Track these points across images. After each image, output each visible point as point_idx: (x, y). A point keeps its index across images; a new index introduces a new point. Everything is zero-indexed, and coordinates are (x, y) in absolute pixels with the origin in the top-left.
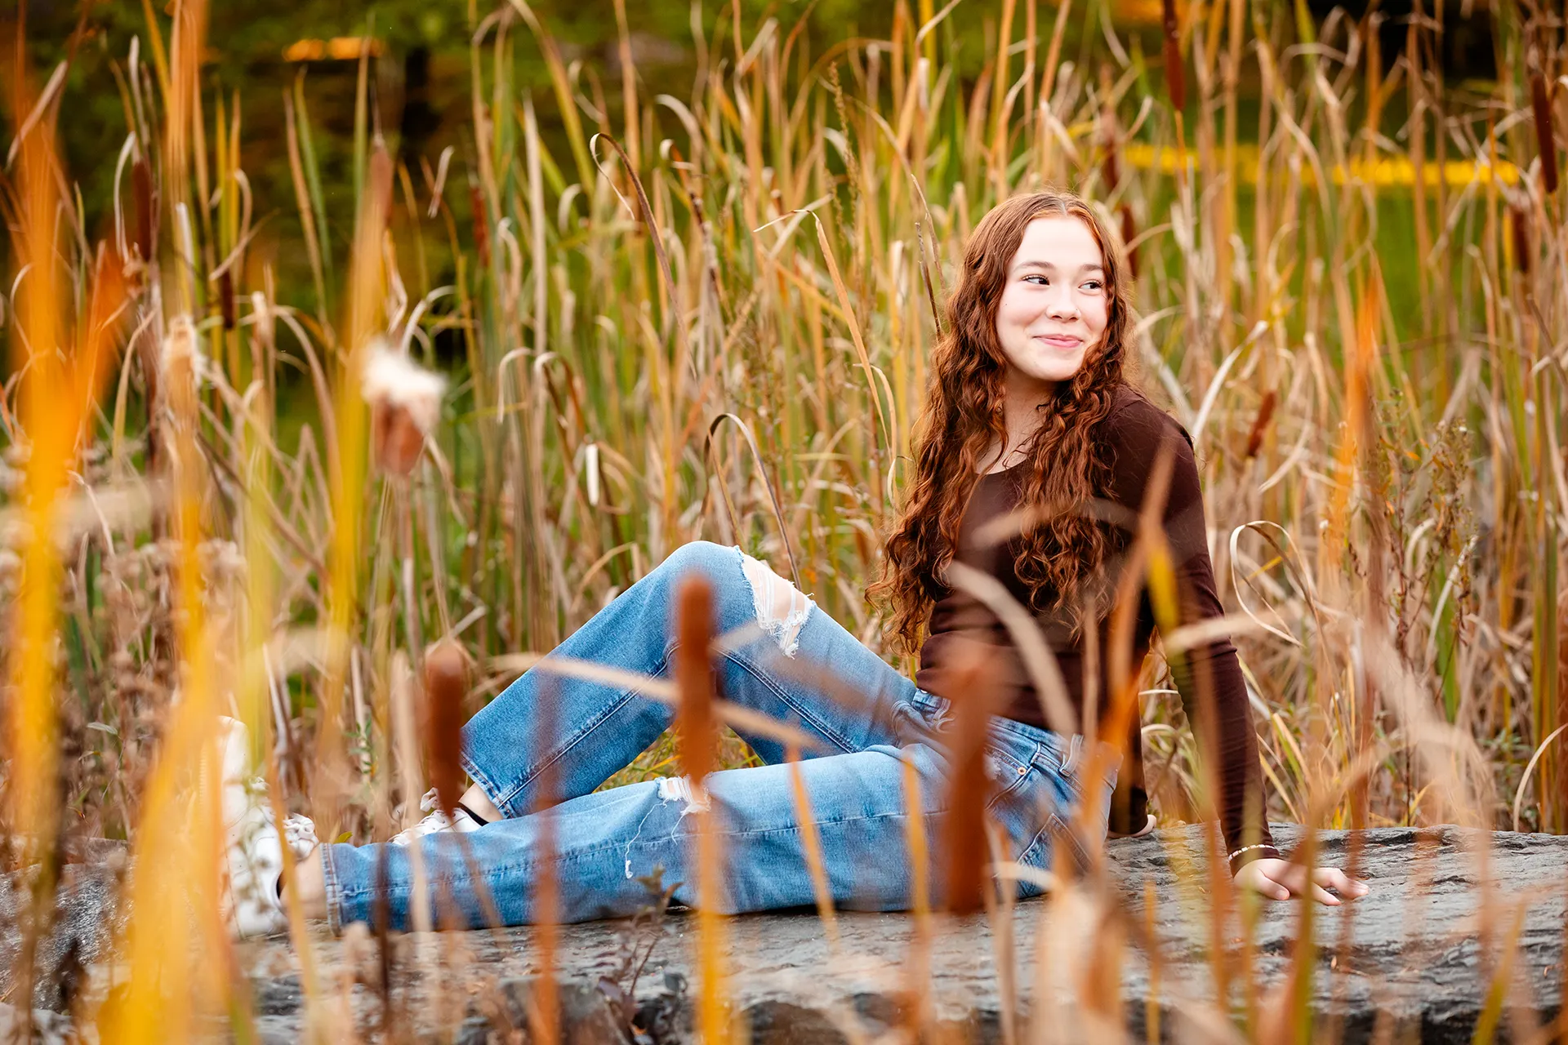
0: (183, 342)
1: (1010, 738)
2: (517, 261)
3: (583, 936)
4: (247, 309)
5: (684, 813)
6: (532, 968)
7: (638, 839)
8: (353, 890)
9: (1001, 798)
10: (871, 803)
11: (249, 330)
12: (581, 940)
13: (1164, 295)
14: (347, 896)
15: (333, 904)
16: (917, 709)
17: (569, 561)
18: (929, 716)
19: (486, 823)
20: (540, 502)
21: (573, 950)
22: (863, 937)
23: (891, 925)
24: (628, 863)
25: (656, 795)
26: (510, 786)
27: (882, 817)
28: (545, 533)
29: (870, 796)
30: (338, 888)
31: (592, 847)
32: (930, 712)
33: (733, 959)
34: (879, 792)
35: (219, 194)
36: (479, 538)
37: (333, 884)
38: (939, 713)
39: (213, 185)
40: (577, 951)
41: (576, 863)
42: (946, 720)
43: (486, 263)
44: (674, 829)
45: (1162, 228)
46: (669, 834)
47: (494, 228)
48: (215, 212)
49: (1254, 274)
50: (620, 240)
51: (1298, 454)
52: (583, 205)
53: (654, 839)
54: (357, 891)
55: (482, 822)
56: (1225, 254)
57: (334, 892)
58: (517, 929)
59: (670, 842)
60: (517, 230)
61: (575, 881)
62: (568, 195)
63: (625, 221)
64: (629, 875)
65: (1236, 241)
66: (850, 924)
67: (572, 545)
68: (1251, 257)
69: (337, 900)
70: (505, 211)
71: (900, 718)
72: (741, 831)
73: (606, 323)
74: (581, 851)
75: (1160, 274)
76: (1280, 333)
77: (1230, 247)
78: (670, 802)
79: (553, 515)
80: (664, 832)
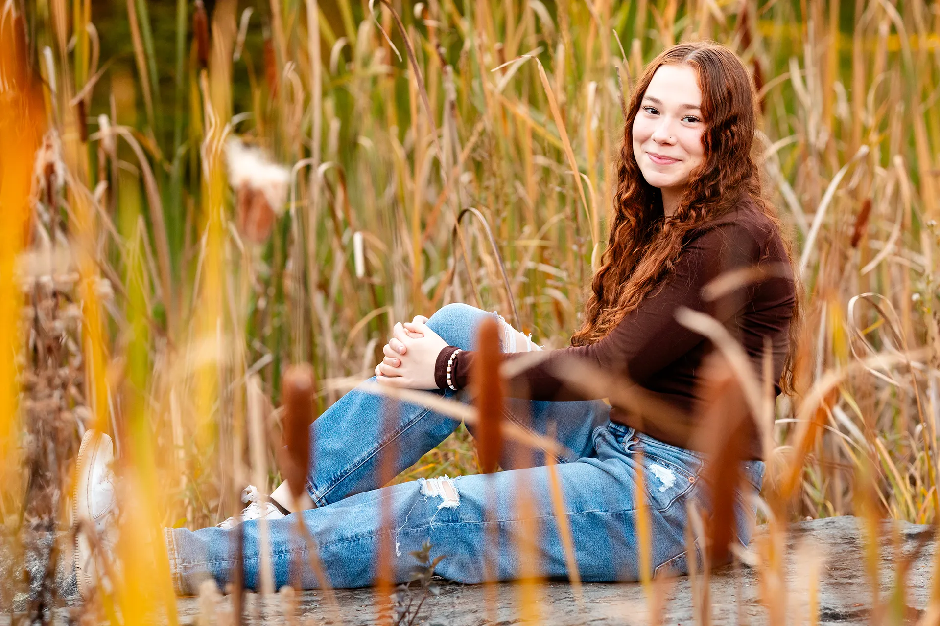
0: (49, 152)
1: (681, 457)
2: (300, 96)
3: (363, 597)
4: (97, 128)
5: (440, 507)
6: (326, 621)
7: (405, 526)
8: (190, 563)
9: (677, 500)
10: (580, 502)
11: (97, 144)
12: (362, 600)
13: (784, 127)
14: (185, 567)
15: (175, 574)
16: (612, 433)
17: (335, 321)
18: (620, 439)
19: (290, 513)
20: (314, 277)
21: (356, 607)
22: (574, 601)
23: (594, 591)
24: (398, 544)
25: (419, 493)
26: (325, 486)
27: (589, 513)
28: (317, 299)
29: (580, 497)
30: (179, 561)
31: (371, 532)
32: (620, 436)
33: (478, 615)
34: (586, 494)
35: (75, 40)
36: (268, 303)
37: (175, 559)
38: (627, 438)
39: (70, 32)
40: (359, 608)
41: (358, 544)
42: (632, 443)
43: (275, 95)
44: (433, 518)
45: (783, 77)
46: (429, 523)
47: (283, 68)
48: (72, 55)
49: (852, 113)
50: (375, 80)
51: (887, 249)
52: (348, 53)
53: (417, 526)
54: (193, 564)
55: (286, 512)
56: (829, 98)
57: (176, 565)
58: (314, 592)
59: (429, 529)
60: (301, 72)
61: (357, 558)
62: (337, 47)
63: (379, 66)
64: (399, 554)
65: (839, 88)
66: (564, 590)
67: (338, 309)
68: (850, 98)
69: (178, 570)
70: (291, 56)
71: (599, 439)
72: (483, 521)
73: (365, 142)
74: (362, 535)
75: (781, 111)
76: (877, 155)
77: (834, 92)
78: (429, 498)
79: (324, 286)
80: (425, 521)
